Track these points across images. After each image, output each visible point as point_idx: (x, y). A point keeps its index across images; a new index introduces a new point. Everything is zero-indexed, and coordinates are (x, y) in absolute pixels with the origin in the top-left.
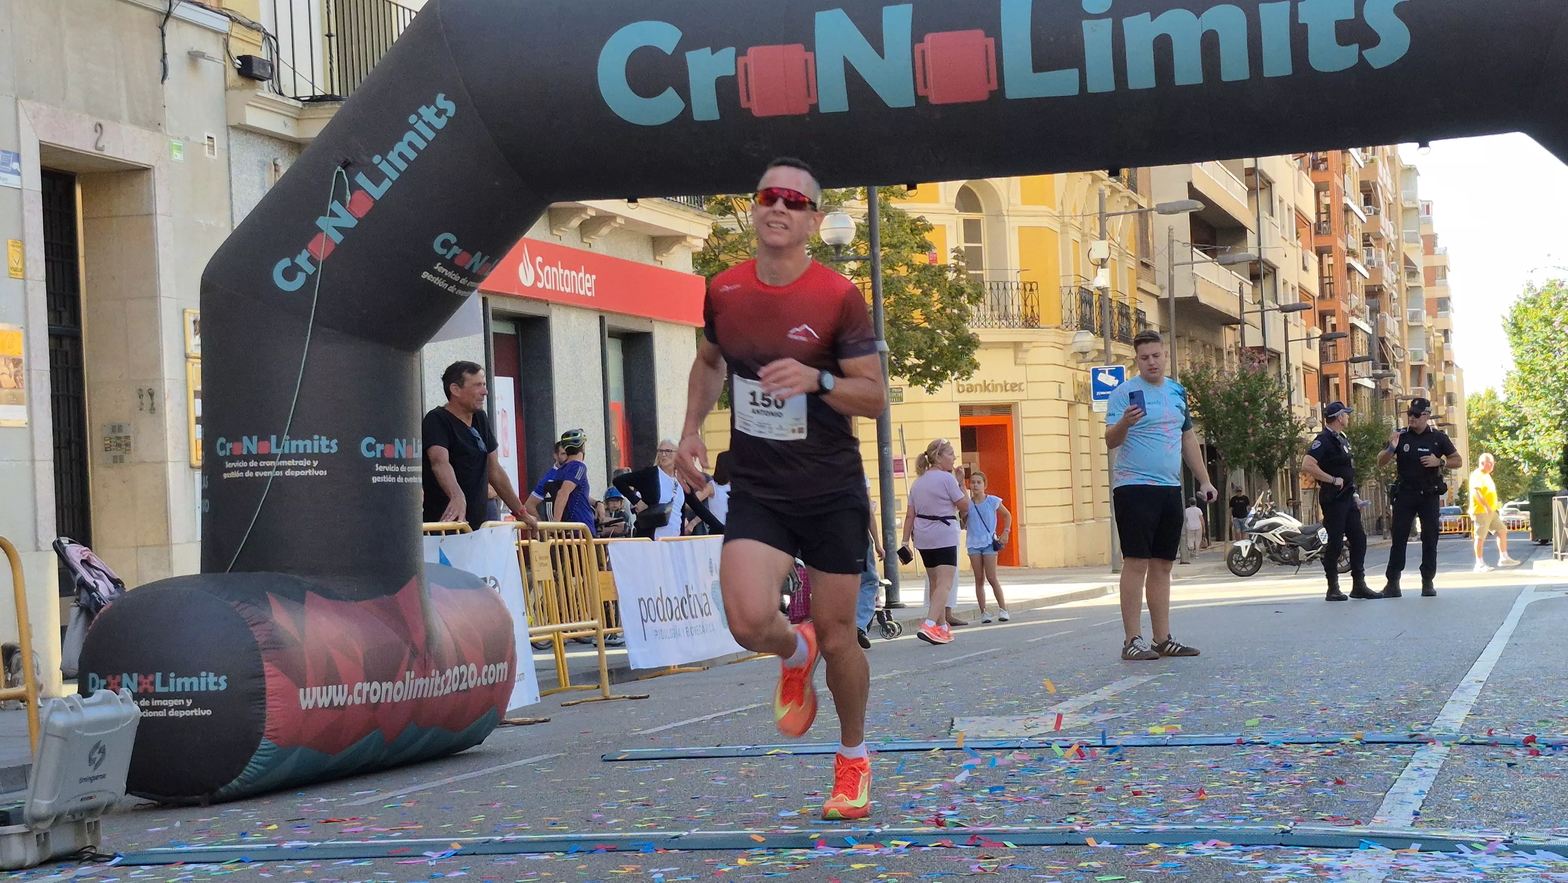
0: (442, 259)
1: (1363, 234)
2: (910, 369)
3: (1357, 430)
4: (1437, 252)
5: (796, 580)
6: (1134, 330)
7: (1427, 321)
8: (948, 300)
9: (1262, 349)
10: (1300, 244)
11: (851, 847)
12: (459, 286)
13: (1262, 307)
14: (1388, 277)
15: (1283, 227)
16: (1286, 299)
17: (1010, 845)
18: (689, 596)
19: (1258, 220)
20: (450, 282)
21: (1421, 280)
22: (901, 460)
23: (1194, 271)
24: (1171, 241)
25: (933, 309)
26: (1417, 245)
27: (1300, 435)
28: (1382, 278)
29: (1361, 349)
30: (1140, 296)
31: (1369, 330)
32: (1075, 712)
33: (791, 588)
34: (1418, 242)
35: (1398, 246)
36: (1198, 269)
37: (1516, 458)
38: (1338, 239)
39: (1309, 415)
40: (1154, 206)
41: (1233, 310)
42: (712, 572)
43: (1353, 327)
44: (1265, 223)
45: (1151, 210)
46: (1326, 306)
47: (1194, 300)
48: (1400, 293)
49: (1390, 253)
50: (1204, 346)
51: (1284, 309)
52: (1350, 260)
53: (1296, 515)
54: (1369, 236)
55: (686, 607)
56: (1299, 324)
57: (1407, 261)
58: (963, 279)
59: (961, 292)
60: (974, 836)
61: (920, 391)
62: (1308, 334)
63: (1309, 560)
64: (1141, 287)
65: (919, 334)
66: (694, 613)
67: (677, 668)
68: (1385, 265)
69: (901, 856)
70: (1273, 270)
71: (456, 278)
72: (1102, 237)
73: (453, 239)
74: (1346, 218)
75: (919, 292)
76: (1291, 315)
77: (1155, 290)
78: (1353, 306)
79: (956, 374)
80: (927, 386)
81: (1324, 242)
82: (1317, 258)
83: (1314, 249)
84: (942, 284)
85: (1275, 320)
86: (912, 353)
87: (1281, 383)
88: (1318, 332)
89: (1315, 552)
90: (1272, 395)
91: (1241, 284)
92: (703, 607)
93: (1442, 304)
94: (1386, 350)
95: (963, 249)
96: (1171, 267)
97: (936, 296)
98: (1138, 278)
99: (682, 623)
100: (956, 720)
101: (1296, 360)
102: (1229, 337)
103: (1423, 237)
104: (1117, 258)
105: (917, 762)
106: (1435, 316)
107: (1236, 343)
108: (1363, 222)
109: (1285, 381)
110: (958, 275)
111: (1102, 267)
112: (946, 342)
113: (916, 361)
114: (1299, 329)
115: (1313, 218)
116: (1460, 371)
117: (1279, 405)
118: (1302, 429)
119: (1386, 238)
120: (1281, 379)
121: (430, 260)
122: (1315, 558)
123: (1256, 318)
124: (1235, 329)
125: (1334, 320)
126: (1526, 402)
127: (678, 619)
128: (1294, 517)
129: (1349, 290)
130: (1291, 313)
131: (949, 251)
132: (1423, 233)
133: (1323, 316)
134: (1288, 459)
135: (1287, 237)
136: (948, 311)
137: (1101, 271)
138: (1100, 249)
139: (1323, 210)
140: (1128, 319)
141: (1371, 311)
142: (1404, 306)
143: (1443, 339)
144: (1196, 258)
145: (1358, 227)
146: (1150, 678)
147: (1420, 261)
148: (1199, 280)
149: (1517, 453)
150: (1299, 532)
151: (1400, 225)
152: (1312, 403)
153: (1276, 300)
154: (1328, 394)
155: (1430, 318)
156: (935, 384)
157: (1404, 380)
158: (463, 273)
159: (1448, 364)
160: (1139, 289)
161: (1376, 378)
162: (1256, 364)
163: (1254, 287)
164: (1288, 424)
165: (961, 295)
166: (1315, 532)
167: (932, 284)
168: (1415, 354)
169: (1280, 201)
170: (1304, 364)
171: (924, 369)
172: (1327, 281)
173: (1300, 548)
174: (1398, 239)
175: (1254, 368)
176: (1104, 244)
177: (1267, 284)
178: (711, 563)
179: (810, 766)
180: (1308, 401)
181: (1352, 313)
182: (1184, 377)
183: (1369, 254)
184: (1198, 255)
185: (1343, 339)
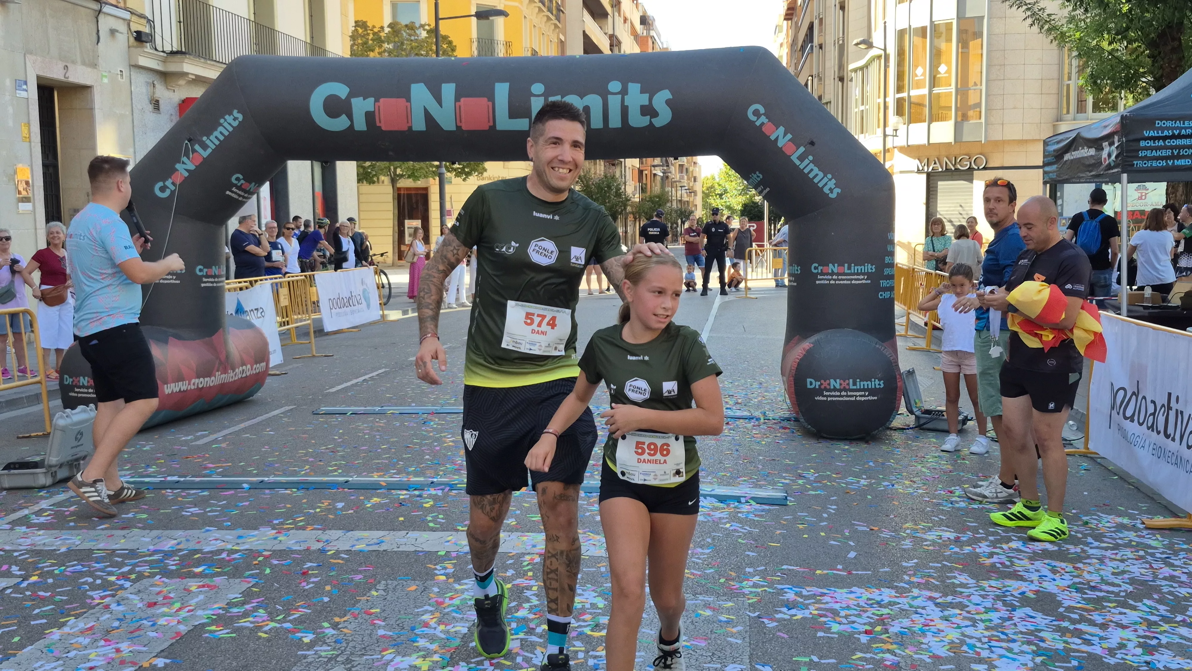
0: (235, 186)
12: (244, 197)
18: (352, 296)
20: (240, 196)
22: (451, 211)
42: (363, 284)
55: (351, 301)
66: (354, 304)
71: (242, 194)
73: (241, 177)
79: (476, 173)
80: (463, 178)
92: (358, 301)
121: (231, 185)
127: (347, 307)
156: (466, 177)
158: (245, 191)
178: (362, 280)
180: (633, 182)
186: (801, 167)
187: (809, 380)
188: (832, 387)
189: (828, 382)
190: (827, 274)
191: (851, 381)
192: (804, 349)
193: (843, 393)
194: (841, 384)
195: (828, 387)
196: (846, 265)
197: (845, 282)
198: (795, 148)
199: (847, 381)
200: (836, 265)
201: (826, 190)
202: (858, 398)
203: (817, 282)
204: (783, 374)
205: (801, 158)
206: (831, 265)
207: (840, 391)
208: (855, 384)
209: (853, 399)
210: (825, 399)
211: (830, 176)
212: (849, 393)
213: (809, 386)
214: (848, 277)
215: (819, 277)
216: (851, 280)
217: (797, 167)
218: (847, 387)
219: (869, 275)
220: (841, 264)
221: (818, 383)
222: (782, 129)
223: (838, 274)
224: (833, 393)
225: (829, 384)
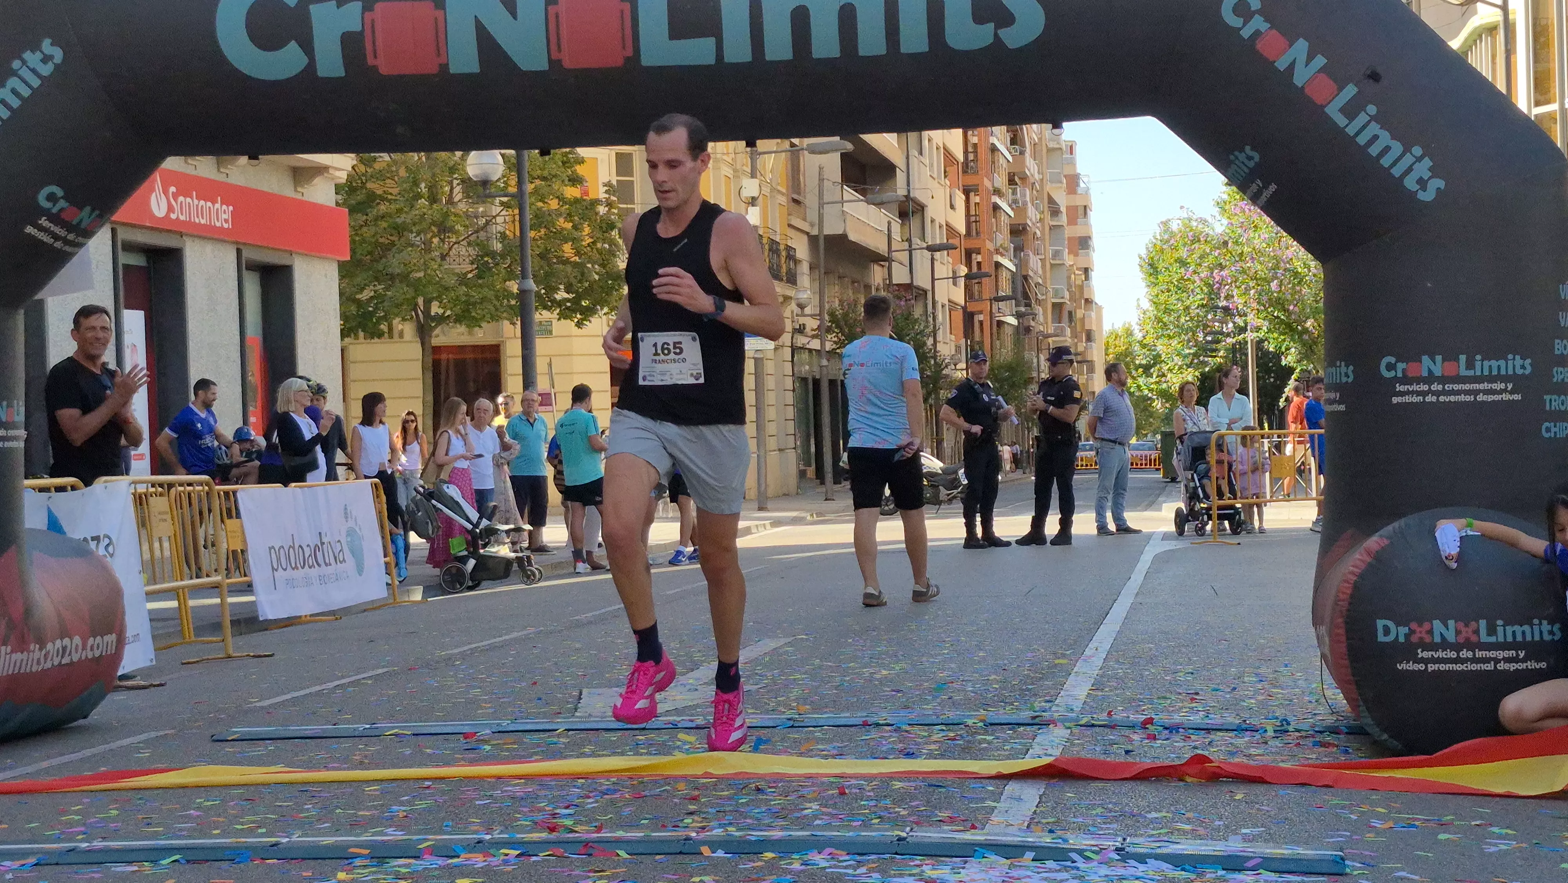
0: (47, 213)
1: (1009, 173)
2: (560, 304)
3: (1001, 367)
4: (1079, 192)
5: (435, 524)
6: (784, 266)
7: (1068, 260)
8: (599, 235)
9: (909, 287)
10: (948, 183)
11: (458, 857)
12: (64, 242)
13: (910, 246)
14: (1032, 215)
15: (931, 165)
16: (933, 238)
17: (622, 853)
18: (322, 544)
19: (908, 158)
20: (56, 236)
21: (1063, 219)
22: (550, 394)
23: (844, 209)
24: (821, 180)
25: (584, 243)
26: (1060, 185)
27: (944, 372)
28: (1026, 217)
29: (1005, 289)
30: (791, 233)
31: (1014, 269)
32: (705, 683)
33: (430, 532)
34: (1061, 182)
35: (1042, 186)
36: (847, 207)
37: (1150, 395)
38: (985, 179)
39: (953, 352)
40: (805, 146)
41: (881, 247)
42: (346, 518)
43: (998, 265)
44: (914, 161)
45: (802, 149)
46: (973, 244)
47: (844, 237)
48: (1043, 232)
49: (1035, 192)
50: (853, 282)
51: (932, 249)
52: (996, 199)
53: (939, 457)
54: (1014, 175)
55: (319, 555)
56: (945, 262)
57: (1051, 201)
58: (614, 214)
59: (612, 226)
60: (587, 844)
61: (568, 326)
62: (954, 272)
63: (949, 500)
64: (793, 223)
65: (569, 269)
66: (327, 561)
67: (308, 618)
68: (1029, 205)
69: (509, 868)
70: (921, 208)
71: (62, 233)
72: (753, 175)
73: (62, 192)
74: (993, 158)
75: (569, 225)
76: (937, 255)
77: (805, 227)
78: (998, 244)
79: (606, 310)
80: (576, 320)
81: (971, 180)
82: (964, 197)
83: (961, 188)
84: (593, 218)
85: (922, 258)
86: (562, 287)
87: (927, 322)
88: (963, 270)
89: (955, 491)
90: (918, 334)
91: (889, 223)
92: (337, 555)
93: (1084, 243)
94: (1029, 288)
95: (615, 183)
96: (821, 205)
97: (587, 230)
98: (789, 215)
99: (315, 571)
100: (585, 691)
101: (941, 297)
102: (877, 275)
103: (1065, 176)
104: (768, 194)
105: (538, 746)
106: (1076, 255)
107: (884, 280)
108: (1008, 161)
109: (931, 319)
110: (609, 209)
111: (753, 205)
112: (597, 277)
113: (566, 295)
114: (945, 268)
115: (960, 157)
116: (1100, 308)
117: (925, 344)
118: (946, 367)
119: (1031, 177)
120: (927, 318)
121: (34, 214)
122: (955, 497)
123: (904, 257)
124: (883, 266)
125: (979, 258)
126: (1161, 341)
127: (310, 567)
128: (938, 458)
129: (995, 229)
130: (938, 253)
131: (600, 183)
132: (1065, 173)
133: (969, 254)
134: (933, 396)
135: (935, 176)
136: (599, 245)
137: (751, 209)
138: (751, 187)
139: (970, 149)
140: (779, 256)
141: (1015, 249)
142: (1047, 244)
143: (1083, 277)
144: (846, 197)
145: (1004, 166)
146: (782, 641)
147: (1062, 200)
148: (848, 218)
149: (1151, 390)
150: (940, 472)
151: (1045, 163)
152: (957, 340)
153: (923, 238)
154: (973, 332)
155: (1072, 256)
156: (585, 319)
157: (1046, 318)
159: (1088, 301)
160: (790, 226)
161: (1019, 316)
162: (903, 303)
163: (902, 225)
164: (932, 362)
165: (612, 229)
166: (956, 472)
167: (583, 218)
168: (1056, 293)
169: (929, 140)
170: (949, 301)
171: (573, 304)
172: (973, 219)
173: (941, 487)
174: (1042, 180)
175: (900, 306)
176: (756, 182)
177: (915, 222)
178: (346, 509)
179: (428, 751)
180: (953, 337)
181: (997, 251)
182: (832, 314)
183: (1014, 192)
184: (849, 193)
185: (987, 279)
186: (1351, 131)
187: (1380, 623)
188: (1437, 639)
189: (1426, 626)
190: (1419, 380)
191: (1483, 623)
192: (1369, 553)
193: (1465, 654)
194: (1458, 632)
195: (1428, 640)
196: (1463, 358)
197: (1462, 398)
198: (1334, 87)
199: (1473, 624)
200: (1439, 358)
201: (1410, 183)
202: (1501, 666)
203: (1395, 400)
204: (1317, 621)
205: (1351, 110)
206: (1425, 359)
207: (1457, 648)
208: (1492, 631)
209: (1490, 667)
210: (1422, 667)
211: (1417, 151)
212: (1479, 654)
213: (1381, 638)
214: (1467, 387)
215: (1399, 388)
216: (1476, 393)
217: (1341, 131)
218: (1474, 638)
219: (1518, 382)
220: (1450, 356)
221: (1403, 630)
222: (1301, 46)
223: (1443, 380)
224: (1440, 654)
225: (1430, 632)
